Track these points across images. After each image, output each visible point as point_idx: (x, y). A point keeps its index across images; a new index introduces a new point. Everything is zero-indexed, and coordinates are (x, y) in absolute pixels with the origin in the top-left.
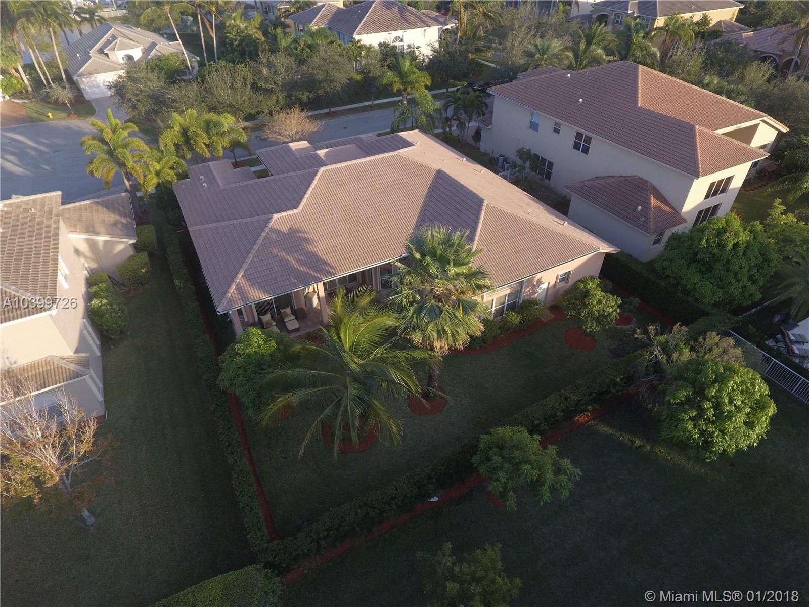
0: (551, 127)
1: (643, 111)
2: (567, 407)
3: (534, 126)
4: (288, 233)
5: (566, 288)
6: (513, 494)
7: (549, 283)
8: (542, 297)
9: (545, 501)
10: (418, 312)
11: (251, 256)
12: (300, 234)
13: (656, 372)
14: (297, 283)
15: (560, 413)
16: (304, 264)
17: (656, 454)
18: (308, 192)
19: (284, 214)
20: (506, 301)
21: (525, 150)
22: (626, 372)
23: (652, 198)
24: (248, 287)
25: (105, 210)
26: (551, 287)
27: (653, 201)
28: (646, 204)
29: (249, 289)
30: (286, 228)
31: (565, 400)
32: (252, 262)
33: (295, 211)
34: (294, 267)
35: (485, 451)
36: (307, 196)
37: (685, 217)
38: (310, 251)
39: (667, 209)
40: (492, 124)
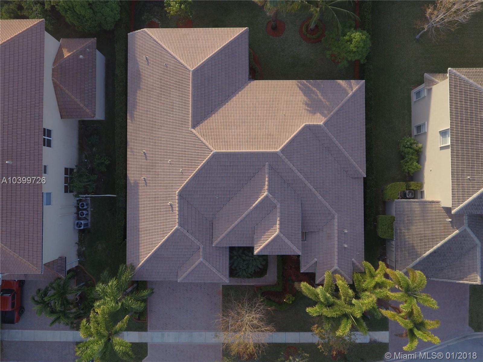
4: (317, 112)
11: (342, 103)
16: (313, 91)
24: (347, 89)
30: (317, 115)
32: (342, 100)
33: (308, 123)
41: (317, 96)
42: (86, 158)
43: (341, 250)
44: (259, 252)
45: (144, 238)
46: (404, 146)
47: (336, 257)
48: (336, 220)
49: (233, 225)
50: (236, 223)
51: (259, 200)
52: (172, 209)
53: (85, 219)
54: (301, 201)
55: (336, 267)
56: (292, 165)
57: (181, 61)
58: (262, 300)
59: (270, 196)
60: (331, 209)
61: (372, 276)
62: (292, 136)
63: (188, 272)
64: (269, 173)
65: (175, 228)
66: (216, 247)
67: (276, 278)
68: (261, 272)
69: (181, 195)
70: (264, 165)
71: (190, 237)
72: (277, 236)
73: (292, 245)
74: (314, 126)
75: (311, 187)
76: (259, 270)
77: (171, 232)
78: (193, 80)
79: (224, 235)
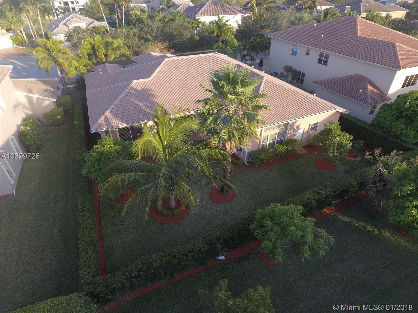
0: (305, 51)
1: (362, 39)
2: (319, 199)
3: (294, 53)
4: (141, 91)
5: (315, 134)
6: (280, 251)
7: (304, 129)
8: (300, 138)
9: (306, 258)
10: (215, 120)
11: (117, 101)
12: (149, 92)
13: (380, 181)
14: (143, 118)
15: (314, 202)
16: (149, 108)
17: (383, 236)
18: (156, 70)
19: (140, 80)
20: (276, 138)
21: (289, 66)
22: (360, 179)
23: (368, 85)
24: (112, 118)
25: (42, 84)
26: (306, 132)
27: (369, 87)
28: (365, 90)
29: (113, 119)
30: (141, 88)
31: (317, 194)
32: (116, 105)
33: (147, 80)
34: (143, 109)
35: (260, 220)
36: (156, 72)
37: (390, 97)
38: (154, 101)
39: (378, 92)
40: (269, 55)
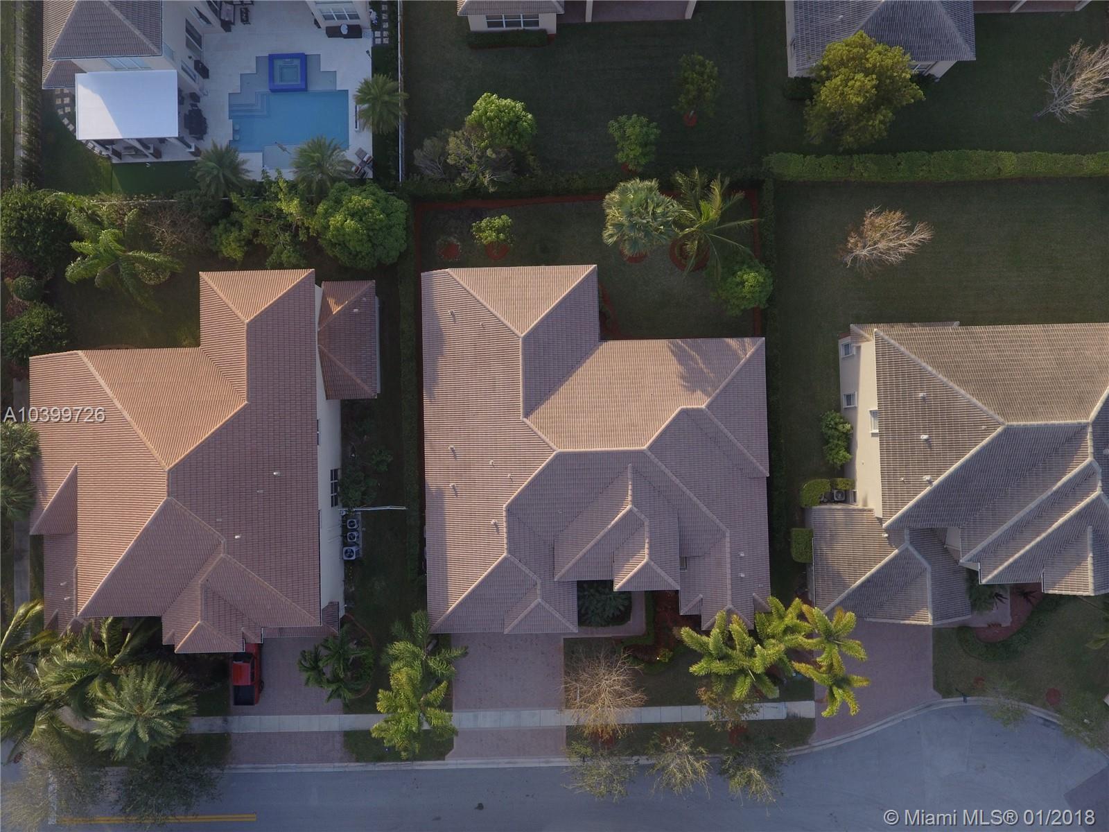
41: (697, 364)
42: (353, 451)
43: (736, 581)
44: (621, 587)
45: (454, 572)
46: (827, 426)
47: (729, 592)
48: (728, 539)
49: (584, 550)
50: (588, 547)
51: (619, 516)
52: (498, 530)
53: (355, 544)
54: (678, 514)
55: (729, 606)
56: (664, 467)
57: (506, 322)
58: (625, 655)
59: (636, 509)
60: (721, 524)
61: (781, 617)
62: (663, 426)
63: (519, 618)
64: (633, 480)
65: (503, 556)
66: (559, 582)
67: (644, 626)
68: (622, 617)
69: (509, 510)
70: (626, 468)
71: (524, 568)
72: (647, 564)
73: (666, 577)
74: (693, 410)
75: (692, 495)
76: (619, 613)
77: (496, 563)
78: (524, 349)
79: (570, 564)
